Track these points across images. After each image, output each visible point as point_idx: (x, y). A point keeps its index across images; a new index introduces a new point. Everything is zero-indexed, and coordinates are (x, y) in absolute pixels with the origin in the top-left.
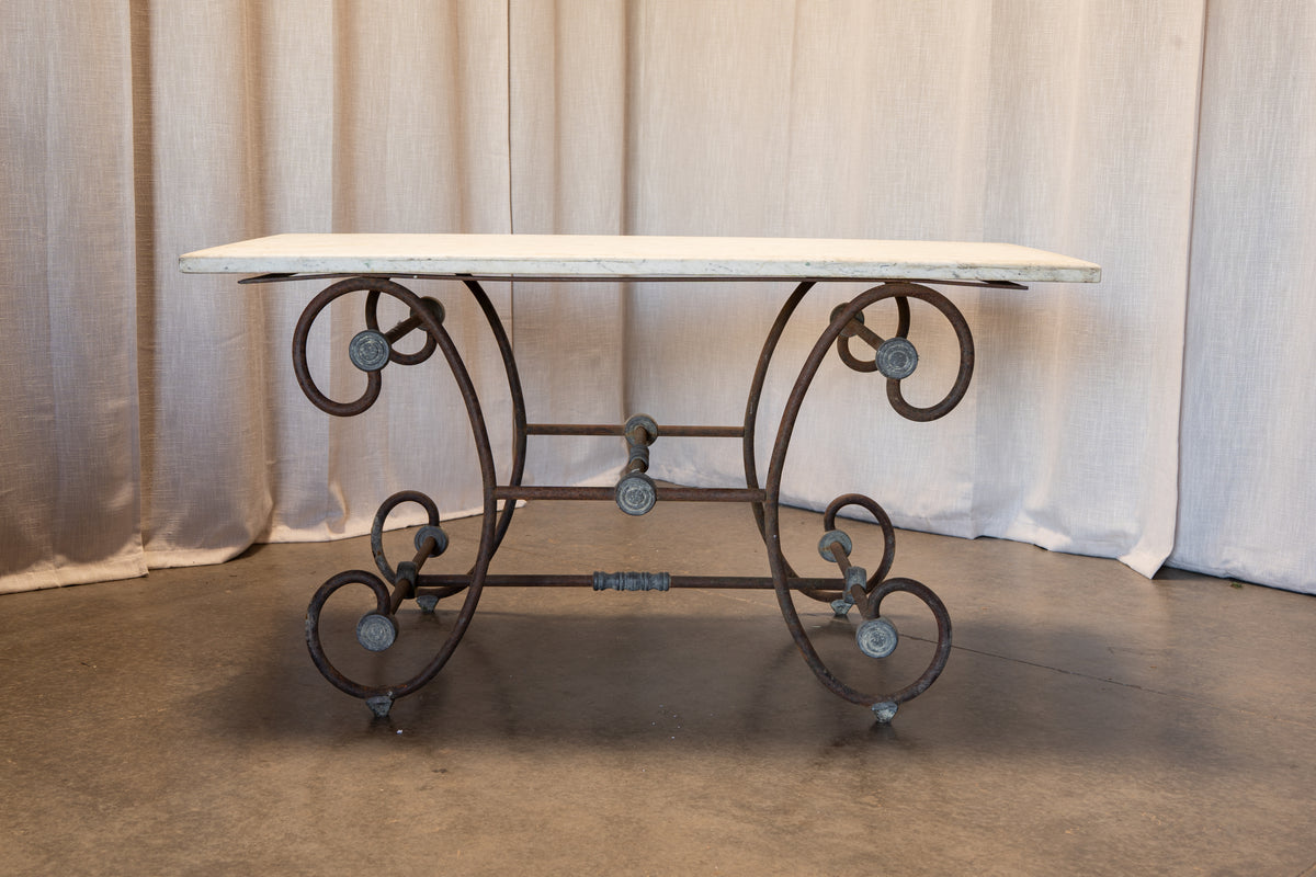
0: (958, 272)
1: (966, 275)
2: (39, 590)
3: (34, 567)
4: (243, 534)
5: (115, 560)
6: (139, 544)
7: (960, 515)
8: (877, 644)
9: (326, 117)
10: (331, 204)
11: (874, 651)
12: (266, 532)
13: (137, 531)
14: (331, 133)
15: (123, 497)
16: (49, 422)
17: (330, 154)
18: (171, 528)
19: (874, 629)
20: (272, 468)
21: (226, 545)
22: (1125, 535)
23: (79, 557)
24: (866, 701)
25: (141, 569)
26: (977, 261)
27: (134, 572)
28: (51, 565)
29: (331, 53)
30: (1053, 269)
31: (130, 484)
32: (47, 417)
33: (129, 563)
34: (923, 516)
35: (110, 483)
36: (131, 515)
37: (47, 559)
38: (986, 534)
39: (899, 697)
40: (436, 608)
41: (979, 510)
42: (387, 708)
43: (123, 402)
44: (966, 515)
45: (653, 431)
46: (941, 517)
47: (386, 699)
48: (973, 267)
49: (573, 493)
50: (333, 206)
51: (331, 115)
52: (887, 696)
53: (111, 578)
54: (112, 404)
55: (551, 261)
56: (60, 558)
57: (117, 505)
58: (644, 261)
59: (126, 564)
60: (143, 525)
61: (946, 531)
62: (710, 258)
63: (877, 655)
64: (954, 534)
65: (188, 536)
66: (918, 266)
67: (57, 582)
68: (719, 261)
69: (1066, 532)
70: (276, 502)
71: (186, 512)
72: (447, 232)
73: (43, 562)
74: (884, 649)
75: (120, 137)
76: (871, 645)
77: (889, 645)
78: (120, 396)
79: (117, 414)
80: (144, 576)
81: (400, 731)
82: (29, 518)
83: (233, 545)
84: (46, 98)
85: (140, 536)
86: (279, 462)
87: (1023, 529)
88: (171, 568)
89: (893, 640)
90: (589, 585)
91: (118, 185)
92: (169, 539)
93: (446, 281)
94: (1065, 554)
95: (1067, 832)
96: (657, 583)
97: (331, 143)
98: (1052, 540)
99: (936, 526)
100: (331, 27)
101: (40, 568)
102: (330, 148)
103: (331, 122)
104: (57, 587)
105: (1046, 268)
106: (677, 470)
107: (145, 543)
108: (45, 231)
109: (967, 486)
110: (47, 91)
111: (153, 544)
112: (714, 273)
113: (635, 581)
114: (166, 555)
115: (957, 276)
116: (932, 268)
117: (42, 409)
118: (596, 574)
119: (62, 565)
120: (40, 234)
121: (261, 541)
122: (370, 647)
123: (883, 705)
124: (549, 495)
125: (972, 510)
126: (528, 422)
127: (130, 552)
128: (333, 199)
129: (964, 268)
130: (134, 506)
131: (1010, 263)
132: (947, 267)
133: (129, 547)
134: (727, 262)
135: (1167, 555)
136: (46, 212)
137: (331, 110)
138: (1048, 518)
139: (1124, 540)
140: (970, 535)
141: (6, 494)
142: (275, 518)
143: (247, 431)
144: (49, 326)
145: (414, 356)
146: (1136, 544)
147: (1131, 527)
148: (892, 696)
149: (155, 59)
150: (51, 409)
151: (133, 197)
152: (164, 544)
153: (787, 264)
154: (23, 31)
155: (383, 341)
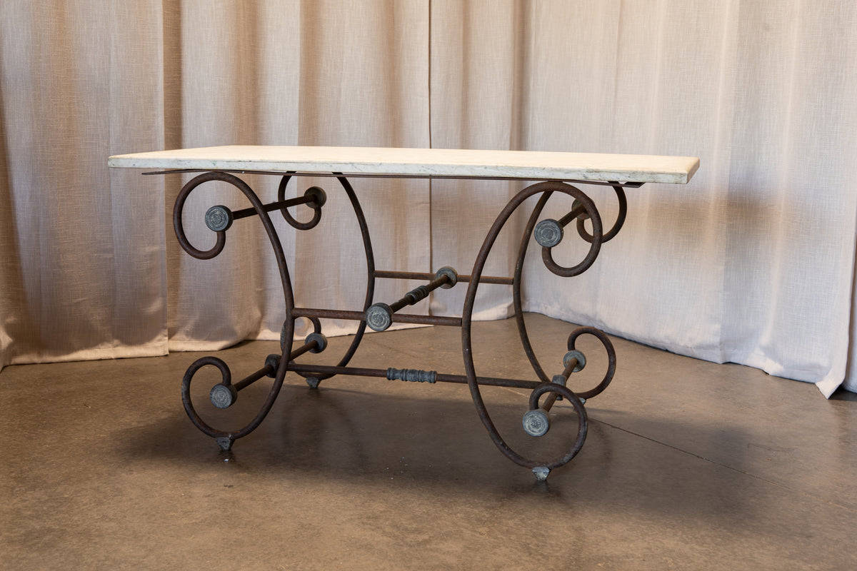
0: (587, 175)
1: (592, 177)
2: (100, 360)
3: (100, 346)
4: (233, 333)
5: (150, 345)
6: (166, 336)
7: (710, 347)
8: (535, 427)
9: (296, 72)
10: (297, 128)
11: (533, 431)
12: (257, 333)
13: (165, 328)
14: (298, 82)
15: (156, 306)
16: (110, 259)
17: (298, 96)
18: (189, 327)
19: (533, 417)
20: (260, 293)
21: (222, 339)
22: (820, 367)
23: (128, 342)
24: (530, 465)
25: (164, 351)
26: (600, 168)
27: (160, 352)
28: (110, 345)
29: (299, 32)
30: (653, 173)
31: (160, 298)
32: (108, 256)
33: (158, 347)
34: (689, 346)
35: (147, 297)
36: (161, 317)
37: (109, 341)
38: (732, 360)
39: (551, 464)
40: (320, 386)
41: (723, 344)
42: (228, 445)
43: (156, 248)
44: (717, 347)
45: (453, 278)
46: (699, 347)
47: (227, 439)
48: (597, 171)
49: (339, 314)
50: (299, 129)
51: (298, 71)
52: (543, 463)
53: (145, 356)
54: (149, 249)
55: (323, 163)
56: (116, 342)
57: (152, 311)
58: (381, 164)
59: (156, 348)
60: (169, 324)
61: (704, 357)
62: (423, 163)
63: (535, 434)
64: (709, 360)
65: (197, 334)
66: (560, 170)
67: (113, 356)
68: (428, 165)
69: (781, 362)
70: (263, 314)
71: (197, 317)
72: (381, 146)
73: (106, 343)
74: (540, 431)
75: (156, 85)
76: (531, 427)
77: (543, 428)
78: (154, 244)
79: (152, 256)
80: (166, 356)
81: (227, 460)
82: (96, 316)
83: (226, 339)
84: (110, 62)
85: (167, 330)
86: (266, 289)
87: (758, 359)
88: (187, 351)
89: (546, 425)
90: (384, 376)
91: (154, 115)
92: (188, 334)
93: (380, 179)
94: (781, 378)
95: (600, 564)
96: (426, 377)
97: (298, 89)
98: (773, 367)
99: (697, 354)
100: (299, 16)
101: (103, 347)
102: (298, 92)
103: (298, 76)
104: (112, 359)
105: (648, 173)
106: (549, 307)
107: (170, 336)
108: (108, 143)
109: (717, 327)
110: (110, 58)
111: (177, 336)
112: (424, 173)
113: (413, 375)
114: (185, 343)
115: (586, 178)
116: (568, 172)
117: (105, 251)
118: (390, 369)
119: (117, 346)
120: (105, 144)
121: (251, 338)
122: (218, 405)
123: (540, 469)
124: (325, 315)
125: (721, 343)
126: (376, 270)
127: (160, 340)
128: (299, 124)
129: (591, 172)
130: (163, 311)
131: (622, 169)
132: (579, 171)
133: (159, 337)
134: (434, 165)
135: (840, 382)
136: (109, 131)
137: (298, 68)
138: (770, 352)
139: (821, 371)
140: (719, 360)
141: (82, 301)
142: (262, 324)
143: (237, 269)
144: (111, 201)
145: (307, 224)
146: (827, 374)
147: (823, 362)
148: (547, 463)
149: (183, 37)
150: (111, 251)
151: (163, 122)
152: (184, 337)
153: (472, 168)
154: (96, 21)
155: (225, 213)
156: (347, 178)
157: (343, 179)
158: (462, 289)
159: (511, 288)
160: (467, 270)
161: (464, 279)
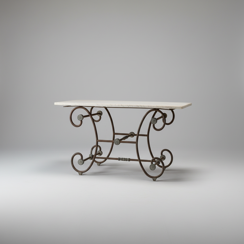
126: (115, 132)
145: (97, 120)
155: (82, 116)
156: (107, 108)
157: (106, 108)
158: (135, 137)
159: (146, 137)
160: (136, 133)
161: (135, 135)
